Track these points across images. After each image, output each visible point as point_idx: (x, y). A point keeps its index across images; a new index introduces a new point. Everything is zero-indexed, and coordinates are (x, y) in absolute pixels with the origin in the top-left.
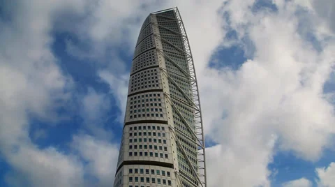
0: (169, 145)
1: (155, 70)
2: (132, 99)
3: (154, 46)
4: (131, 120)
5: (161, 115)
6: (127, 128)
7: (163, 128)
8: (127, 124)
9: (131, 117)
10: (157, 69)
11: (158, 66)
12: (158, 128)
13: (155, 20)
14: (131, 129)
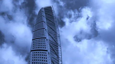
0: (48, 60)
1: (43, 30)
2: (34, 41)
3: (43, 21)
4: (33, 49)
5: (45, 48)
6: (32, 52)
7: (46, 53)
8: (32, 51)
9: (33, 48)
10: (44, 30)
11: (44, 28)
12: (44, 53)
13: (44, 10)
14: (33, 53)
